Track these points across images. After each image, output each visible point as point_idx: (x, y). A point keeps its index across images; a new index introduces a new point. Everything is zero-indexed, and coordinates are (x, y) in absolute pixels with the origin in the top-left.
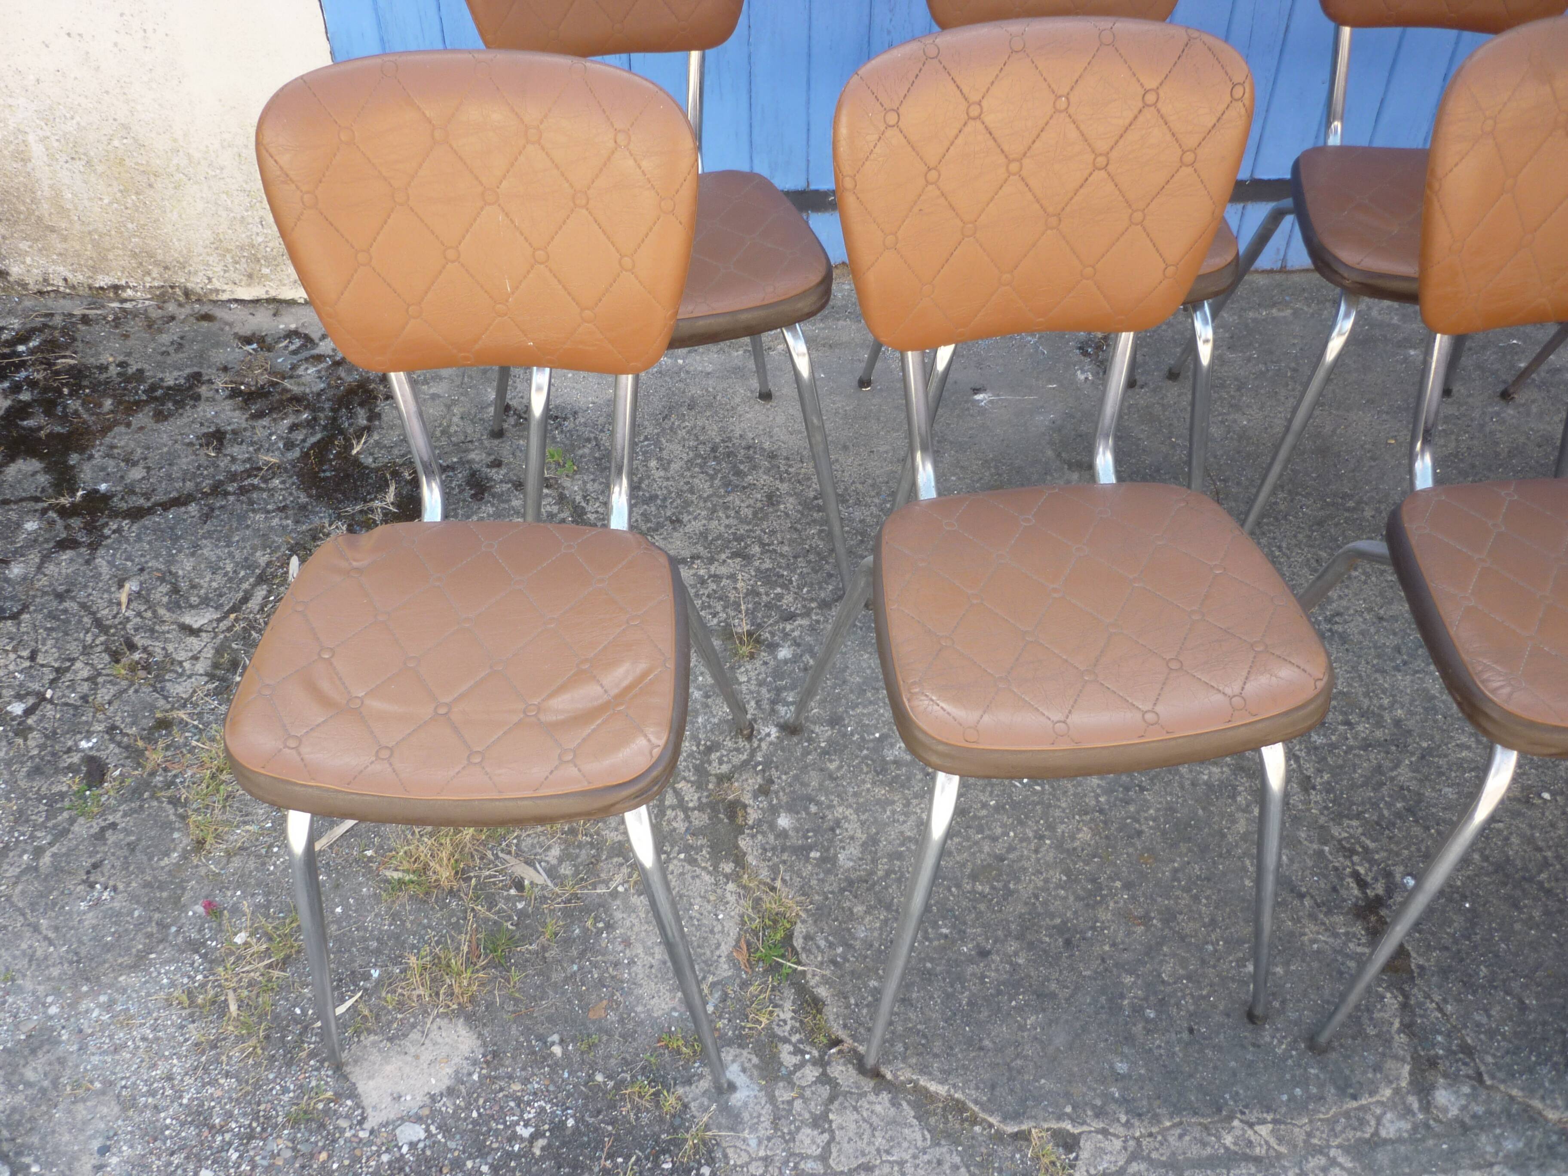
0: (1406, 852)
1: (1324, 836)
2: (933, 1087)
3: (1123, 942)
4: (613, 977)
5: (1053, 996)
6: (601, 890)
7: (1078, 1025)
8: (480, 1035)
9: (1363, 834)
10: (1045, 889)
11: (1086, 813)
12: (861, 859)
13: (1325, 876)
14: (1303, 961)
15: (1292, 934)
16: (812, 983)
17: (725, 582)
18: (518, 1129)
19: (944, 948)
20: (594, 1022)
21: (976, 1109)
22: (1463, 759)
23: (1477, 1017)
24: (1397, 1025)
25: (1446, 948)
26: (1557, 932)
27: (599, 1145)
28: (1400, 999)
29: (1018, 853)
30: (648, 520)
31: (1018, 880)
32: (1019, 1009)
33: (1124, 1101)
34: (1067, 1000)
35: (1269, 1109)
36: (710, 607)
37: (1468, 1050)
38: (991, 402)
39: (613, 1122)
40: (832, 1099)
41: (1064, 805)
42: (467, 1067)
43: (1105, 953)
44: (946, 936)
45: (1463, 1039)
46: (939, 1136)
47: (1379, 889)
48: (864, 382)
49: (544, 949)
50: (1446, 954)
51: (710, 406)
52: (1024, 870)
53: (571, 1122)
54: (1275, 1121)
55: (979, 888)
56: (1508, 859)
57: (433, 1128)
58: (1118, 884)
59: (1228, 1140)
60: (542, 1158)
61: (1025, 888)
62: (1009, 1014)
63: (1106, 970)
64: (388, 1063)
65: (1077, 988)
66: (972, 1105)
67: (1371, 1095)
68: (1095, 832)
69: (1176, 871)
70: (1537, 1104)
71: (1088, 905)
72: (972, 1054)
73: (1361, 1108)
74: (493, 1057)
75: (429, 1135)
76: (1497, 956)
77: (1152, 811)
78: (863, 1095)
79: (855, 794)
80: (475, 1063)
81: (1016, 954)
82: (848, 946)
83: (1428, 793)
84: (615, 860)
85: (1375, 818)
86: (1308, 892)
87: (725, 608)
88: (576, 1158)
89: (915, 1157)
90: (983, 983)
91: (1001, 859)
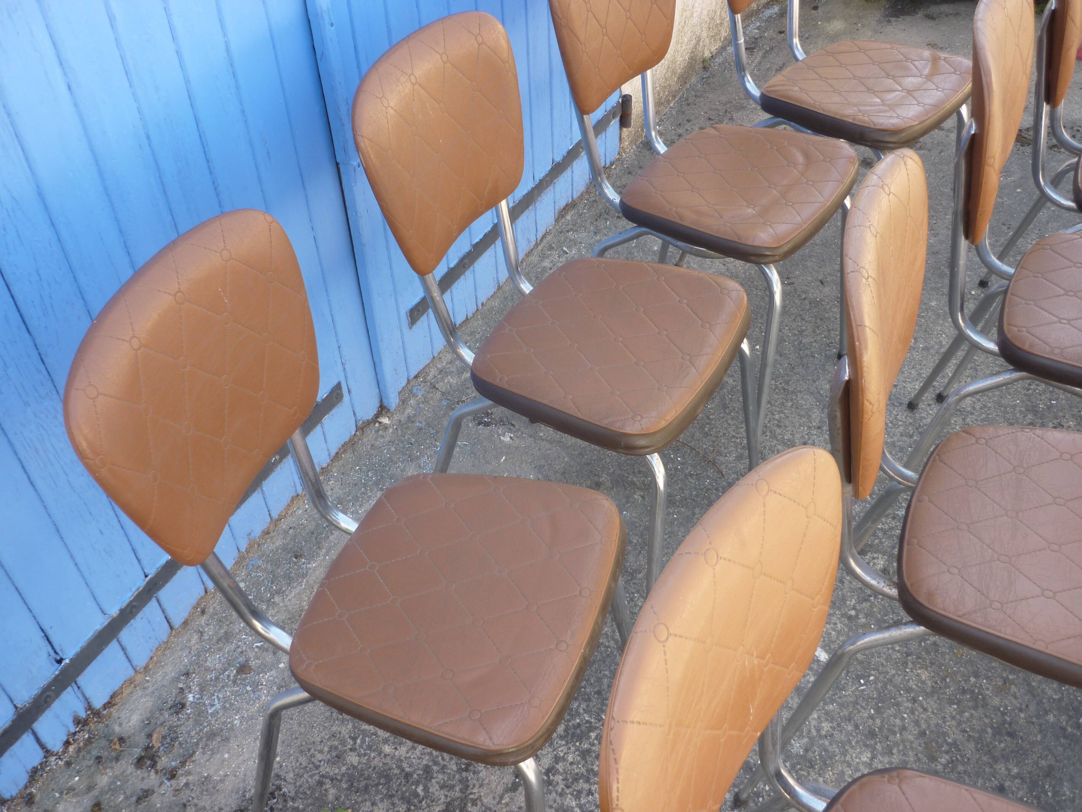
3: (1021, 704)
5: (1051, 767)
10: (960, 723)
11: (906, 664)
17: (560, 767)
29: (922, 721)
30: (452, 788)
31: (945, 734)
32: (1055, 793)
34: (1057, 761)
36: (580, 792)
41: (893, 673)
43: (1025, 718)
52: (937, 725)
55: (943, 760)
58: (973, 680)
61: (954, 735)
62: (1058, 802)
63: (1040, 725)
68: (924, 667)
71: (983, 706)
81: (1008, 770)
87: (587, 781)
91: (923, 734)
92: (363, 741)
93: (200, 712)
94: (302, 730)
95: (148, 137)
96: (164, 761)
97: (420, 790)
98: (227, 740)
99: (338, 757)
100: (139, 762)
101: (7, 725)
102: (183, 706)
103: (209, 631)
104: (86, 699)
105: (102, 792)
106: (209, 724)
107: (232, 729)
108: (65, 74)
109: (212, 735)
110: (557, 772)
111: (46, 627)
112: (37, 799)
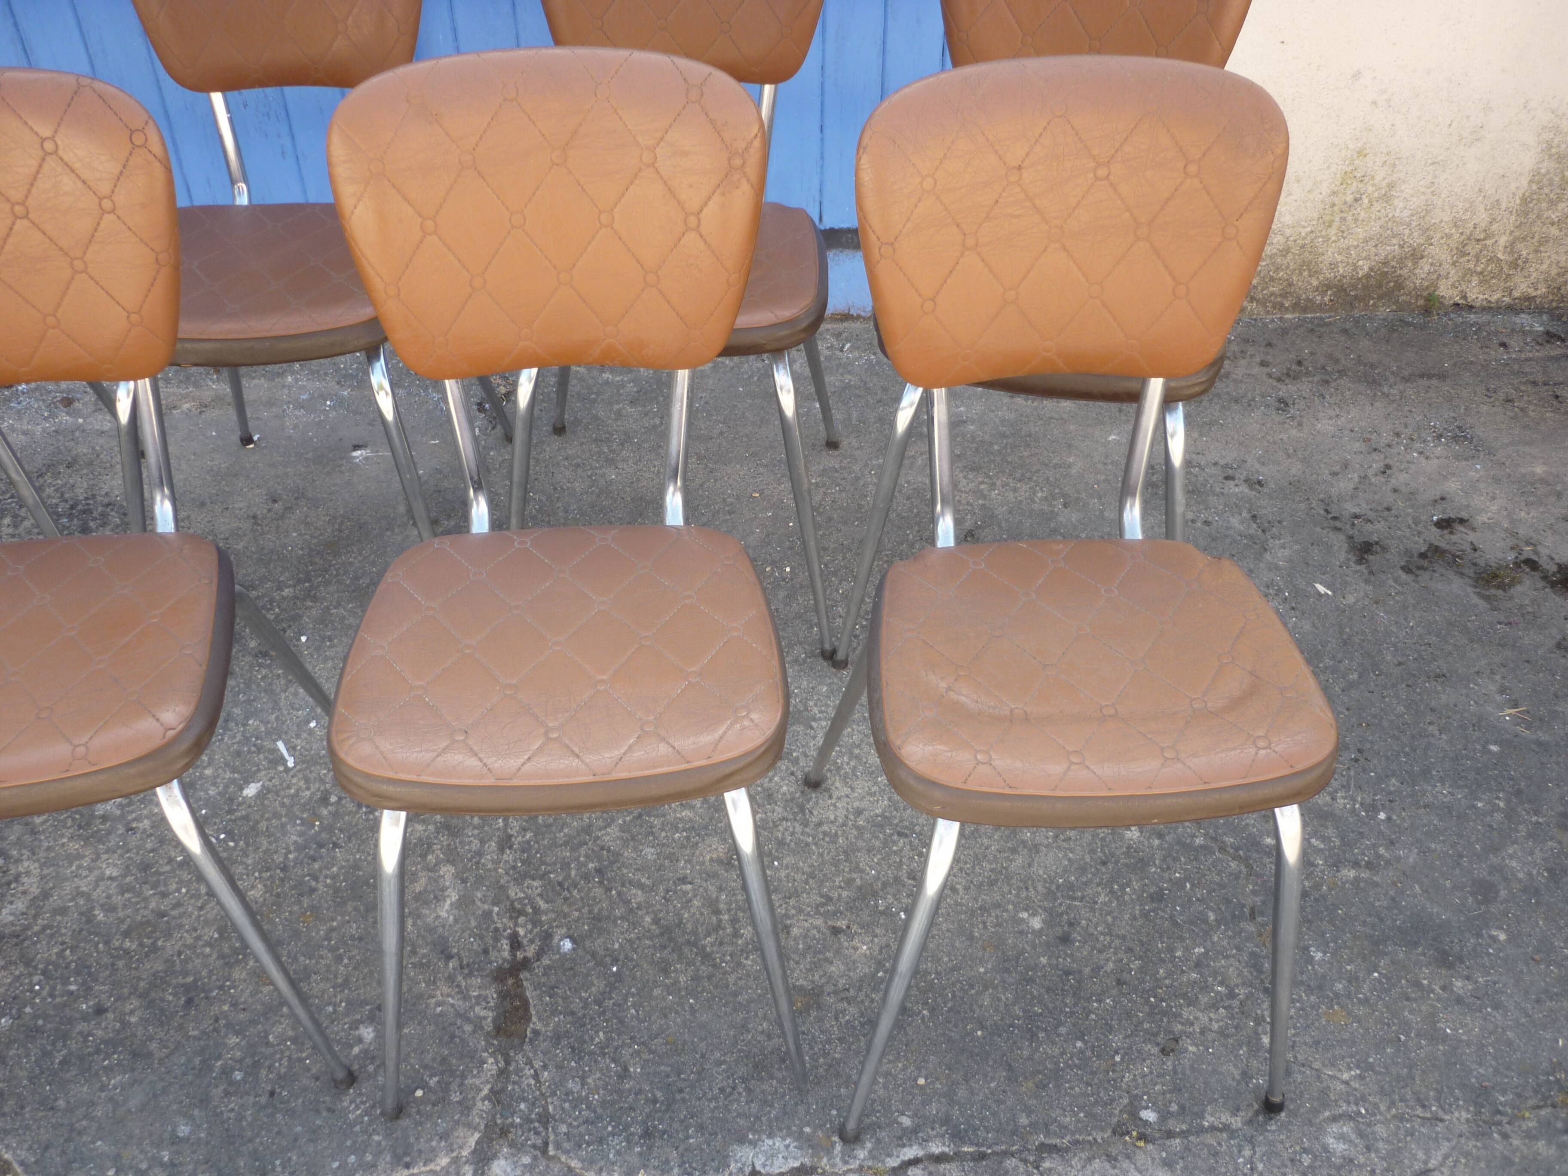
0: (576, 914)
1: (500, 894)
3: (245, 1002)
5: (149, 1056)
7: (160, 1086)
9: (541, 895)
10: (193, 947)
11: (268, 869)
12: (23, 914)
13: (481, 937)
14: (420, 1024)
15: (420, 996)
19: (64, 1005)
22: (681, 819)
23: (570, 1085)
24: (485, 1092)
25: (573, 1013)
26: (696, 998)
28: (502, 1064)
29: (182, 910)
31: (169, 937)
32: (109, 1070)
33: (170, 1165)
34: (161, 1060)
37: (545, 1119)
38: (367, 458)
41: (250, 862)
43: (222, 1012)
45: (546, 1109)
47: (531, 951)
48: (247, 440)
50: (570, 1019)
51: (90, 463)
52: (181, 926)
55: (127, 944)
56: (680, 924)
61: (172, 945)
62: (97, 1074)
63: (215, 1030)
65: (178, 1046)
67: (425, 1165)
68: (268, 889)
69: (332, 930)
71: (226, 964)
72: (41, 1114)
76: (621, 1022)
77: (335, 869)
79: (48, 849)
81: (132, 1012)
83: (628, 853)
85: (560, 878)
86: (458, 954)
90: (86, 1041)
91: (162, 915)
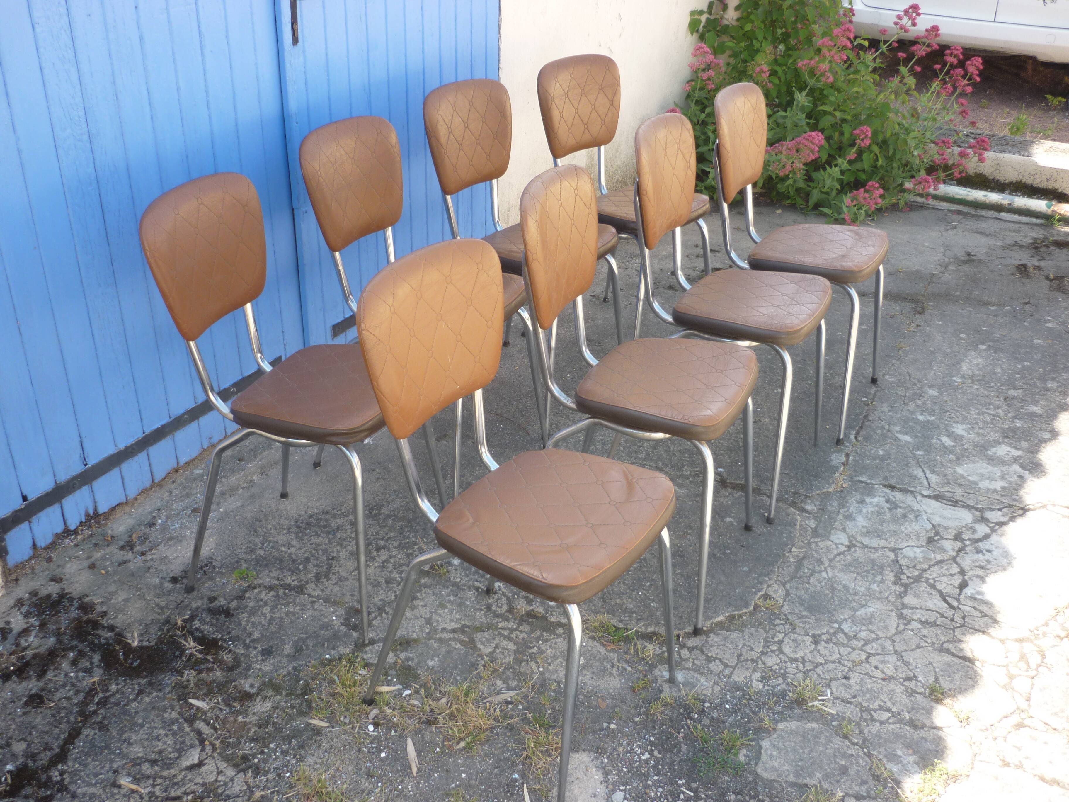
2: (719, 619)
4: (588, 692)
6: (536, 677)
7: (718, 571)
8: (584, 750)
16: (644, 630)
18: (643, 758)
20: (607, 708)
21: (736, 613)
26: (764, 453)
27: (671, 735)
28: (765, 496)
33: (760, 575)
35: (787, 545)
37: (796, 493)
39: (662, 725)
40: (702, 651)
42: (598, 763)
43: (692, 549)
44: (651, 585)
45: (790, 492)
46: (741, 628)
49: (554, 708)
50: (755, 477)
53: (652, 739)
54: (793, 545)
56: (728, 447)
57: (622, 788)
59: (792, 560)
60: (664, 756)
64: (573, 791)
66: (734, 613)
67: (797, 521)
70: (824, 490)
72: (712, 602)
73: (800, 526)
74: (599, 751)
75: (625, 791)
76: (764, 469)
78: (707, 641)
80: (597, 758)
82: (635, 612)
84: (523, 664)
85: (686, 462)
88: (672, 745)
89: (745, 640)
90: (681, 585)
92: (269, 545)
93: (164, 528)
94: (230, 539)
95: (187, 157)
96: (138, 548)
97: (301, 567)
98: (181, 541)
99: (251, 551)
100: (122, 548)
101: (49, 490)
102: (154, 524)
103: (176, 492)
104: (95, 502)
105: (96, 560)
106: (170, 533)
107: (185, 536)
108: (151, 110)
109: (171, 539)
110: (390, 562)
111: (83, 435)
112: (54, 559)
